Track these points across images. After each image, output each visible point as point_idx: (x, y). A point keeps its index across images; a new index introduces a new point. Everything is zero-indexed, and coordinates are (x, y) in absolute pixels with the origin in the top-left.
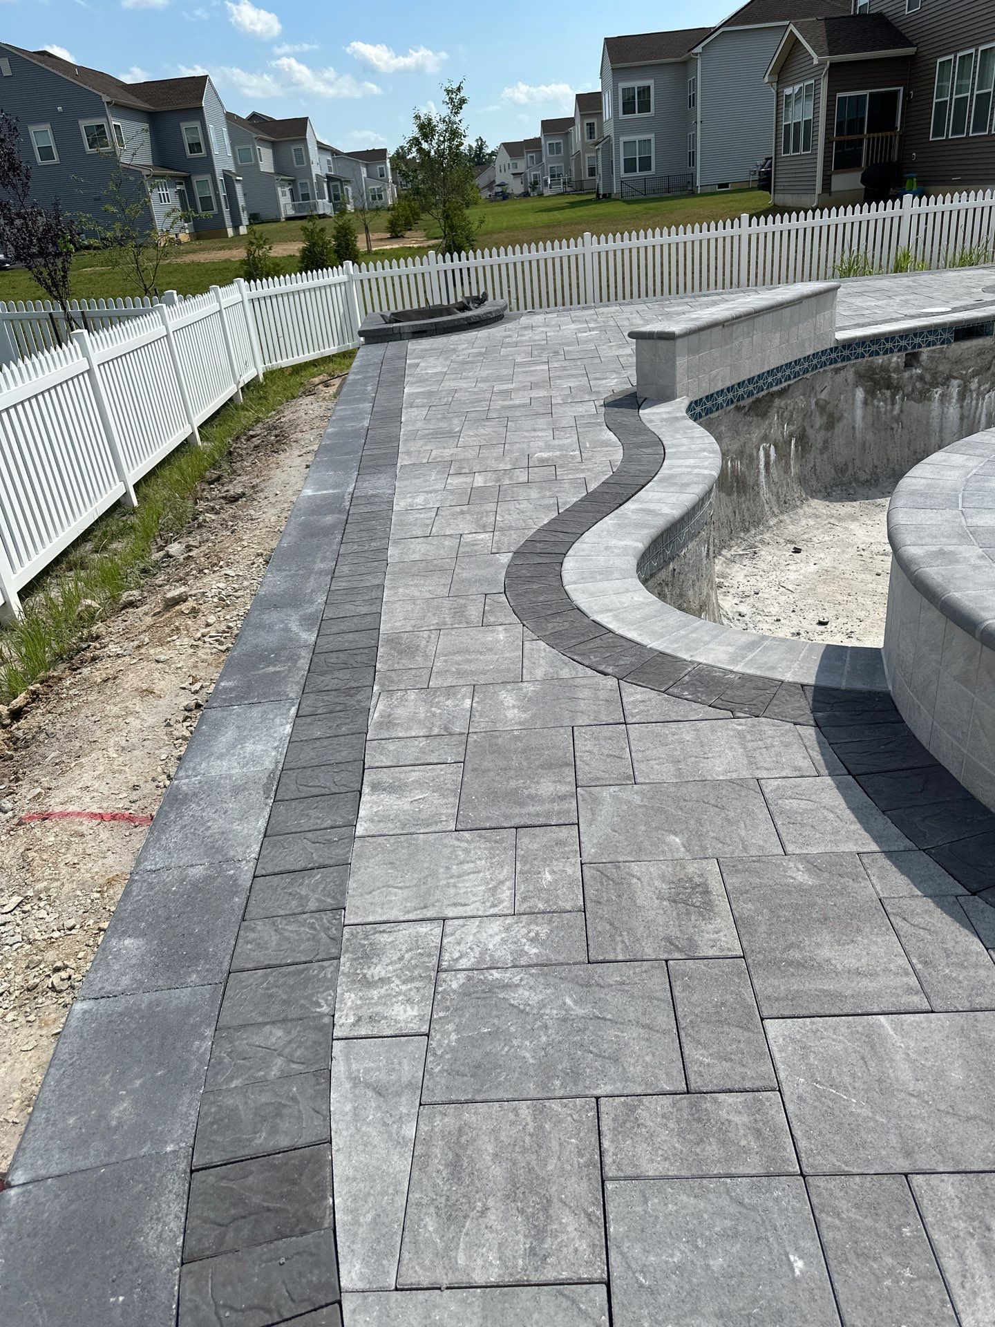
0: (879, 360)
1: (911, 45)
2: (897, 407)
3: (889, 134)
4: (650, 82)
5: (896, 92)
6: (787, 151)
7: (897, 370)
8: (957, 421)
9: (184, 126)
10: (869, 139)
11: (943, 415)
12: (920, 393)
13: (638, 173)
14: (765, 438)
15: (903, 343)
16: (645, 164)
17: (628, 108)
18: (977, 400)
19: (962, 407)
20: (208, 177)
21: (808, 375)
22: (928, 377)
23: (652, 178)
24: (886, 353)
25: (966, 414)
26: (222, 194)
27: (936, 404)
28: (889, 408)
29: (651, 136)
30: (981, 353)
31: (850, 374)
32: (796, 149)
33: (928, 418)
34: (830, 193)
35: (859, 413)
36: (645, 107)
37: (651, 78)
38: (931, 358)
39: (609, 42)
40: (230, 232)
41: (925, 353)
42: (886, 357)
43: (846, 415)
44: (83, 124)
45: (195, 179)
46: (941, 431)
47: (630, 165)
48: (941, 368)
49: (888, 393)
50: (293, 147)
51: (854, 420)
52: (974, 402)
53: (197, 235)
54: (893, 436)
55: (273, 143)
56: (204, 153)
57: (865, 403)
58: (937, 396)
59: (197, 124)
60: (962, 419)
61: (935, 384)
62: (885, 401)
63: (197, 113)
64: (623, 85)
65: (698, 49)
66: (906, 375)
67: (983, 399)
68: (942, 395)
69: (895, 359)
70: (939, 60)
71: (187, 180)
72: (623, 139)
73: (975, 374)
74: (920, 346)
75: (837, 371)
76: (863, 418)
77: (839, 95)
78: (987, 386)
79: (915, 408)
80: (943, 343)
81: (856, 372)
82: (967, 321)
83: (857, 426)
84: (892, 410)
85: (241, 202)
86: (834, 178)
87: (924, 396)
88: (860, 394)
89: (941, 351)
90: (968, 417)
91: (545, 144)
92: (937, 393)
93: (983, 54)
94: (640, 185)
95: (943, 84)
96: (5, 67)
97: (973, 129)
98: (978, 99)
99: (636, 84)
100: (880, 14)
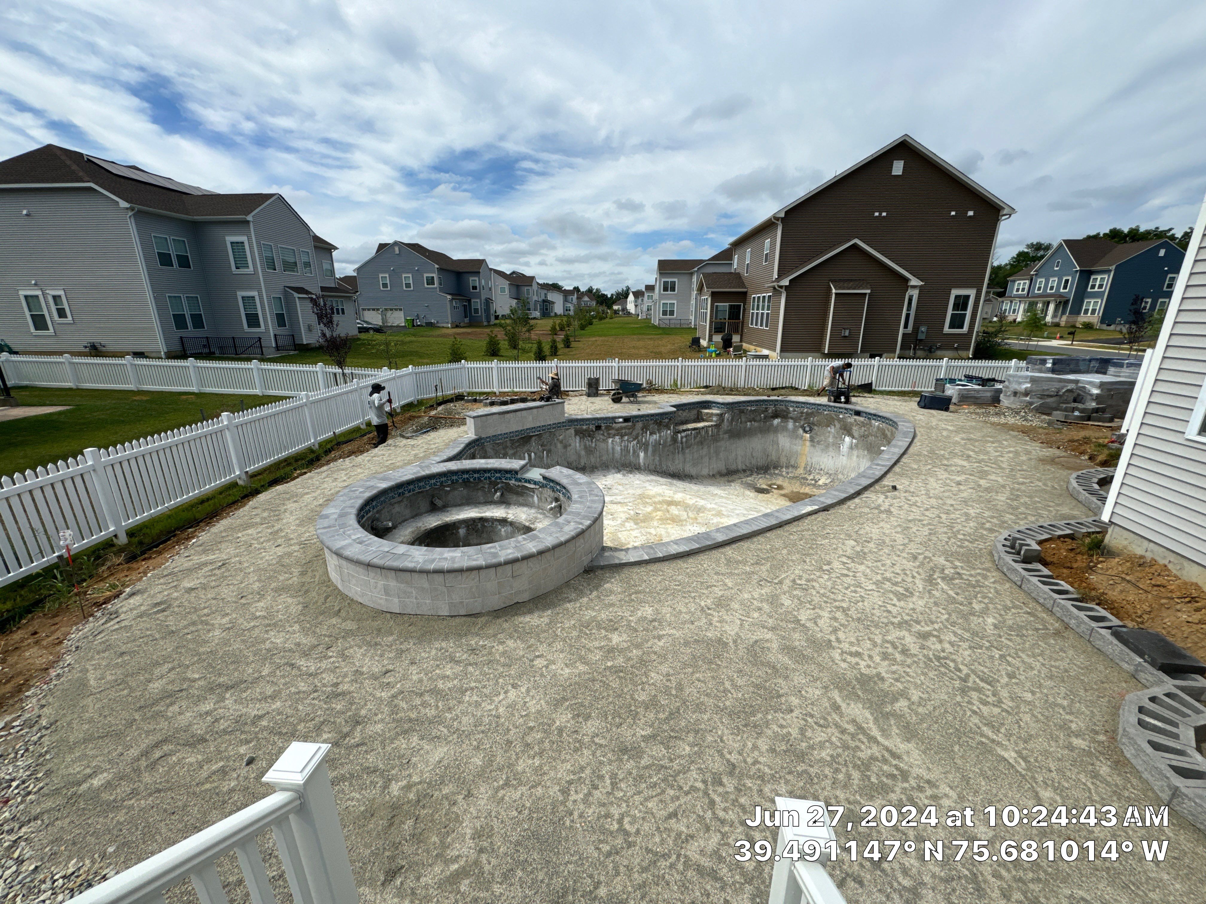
0: (584, 427)
1: (746, 288)
2: (594, 444)
3: (737, 321)
4: (676, 280)
5: (740, 305)
7: (592, 431)
9: (471, 279)
10: (728, 322)
11: (613, 448)
12: (603, 439)
13: (668, 316)
14: (529, 450)
15: (593, 422)
16: (672, 313)
17: (665, 289)
18: (628, 444)
19: (621, 445)
20: (478, 300)
21: (551, 430)
22: (606, 434)
24: (587, 425)
25: (624, 448)
26: (485, 307)
27: (610, 444)
28: (590, 443)
30: (627, 427)
31: (572, 431)
33: (607, 448)
36: (673, 289)
37: (676, 278)
38: (605, 428)
39: (660, 262)
40: (486, 323)
41: (603, 426)
43: (572, 445)
44: (425, 275)
45: (473, 300)
46: (613, 453)
47: (665, 313)
48: (611, 432)
49: (589, 438)
50: (526, 288)
51: (576, 446)
52: (626, 444)
54: (593, 453)
55: (517, 285)
56: (478, 290)
57: (580, 441)
59: (477, 279)
60: (622, 449)
61: (610, 437)
62: (588, 441)
63: (478, 274)
64: (663, 280)
65: (696, 269)
66: (596, 433)
67: (630, 444)
68: (612, 441)
69: (591, 427)
70: (753, 296)
71: (470, 301)
72: (662, 302)
73: (625, 435)
74: (601, 424)
75: (566, 429)
76: (580, 446)
77: (716, 304)
78: (632, 439)
79: (602, 445)
80: (610, 423)
81: (575, 430)
82: (618, 417)
84: (592, 445)
85: (492, 312)
87: (605, 441)
88: (577, 438)
89: (610, 426)
91: (646, 295)
92: (610, 440)
93: (764, 297)
94: (667, 322)
95: (753, 305)
96: (397, 249)
97: (761, 325)
98: (762, 314)
99: (670, 280)
100: (739, 274)
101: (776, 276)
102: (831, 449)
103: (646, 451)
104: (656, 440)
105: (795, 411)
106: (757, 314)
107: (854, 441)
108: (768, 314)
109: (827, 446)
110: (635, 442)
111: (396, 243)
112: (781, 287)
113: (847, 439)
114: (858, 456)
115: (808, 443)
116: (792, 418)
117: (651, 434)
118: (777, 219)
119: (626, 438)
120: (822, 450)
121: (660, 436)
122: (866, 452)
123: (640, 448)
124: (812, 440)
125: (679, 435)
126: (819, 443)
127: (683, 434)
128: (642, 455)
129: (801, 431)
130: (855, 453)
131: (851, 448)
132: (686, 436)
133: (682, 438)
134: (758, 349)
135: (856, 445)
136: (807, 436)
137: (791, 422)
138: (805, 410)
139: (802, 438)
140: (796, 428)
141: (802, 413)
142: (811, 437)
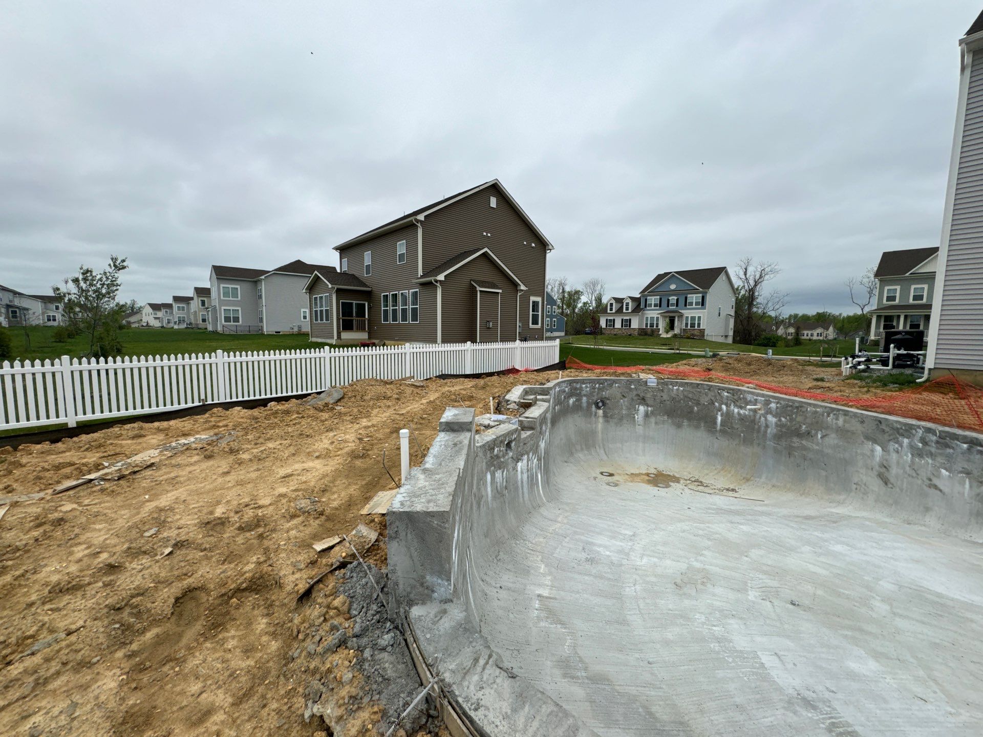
0: (496, 452)
1: (369, 287)
2: (505, 480)
3: (363, 319)
5: (365, 304)
6: (316, 320)
7: (503, 455)
10: (356, 320)
11: (522, 478)
13: (232, 323)
16: (236, 319)
17: (226, 294)
19: (528, 471)
22: (515, 456)
23: (240, 326)
25: (529, 474)
30: (533, 436)
31: (484, 465)
32: (322, 320)
34: (342, 341)
35: (489, 490)
36: (235, 296)
37: (238, 285)
39: (215, 267)
41: (513, 443)
43: (485, 494)
47: (227, 319)
48: (519, 450)
49: (501, 472)
51: (487, 496)
52: (531, 466)
54: (504, 500)
57: (491, 481)
58: (519, 467)
60: (528, 477)
61: (519, 460)
62: (500, 477)
64: (221, 285)
65: (263, 277)
66: (507, 457)
68: (521, 466)
70: (383, 294)
72: (223, 308)
73: (531, 450)
76: (491, 490)
77: (341, 301)
81: (487, 463)
83: (489, 499)
84: (503, 483)
86: (342, 333)
87: (515, 468)
88: (489, 476)
91: (175, 306)
93: (404, 294)
95: (386, 303)
97: (405, 320)
98: (405, 309)
99: (230, 286)
101: (420, 273)
102: (625, 421)
105: (586, 387)
106: (395, 309)
107: (650, 409)
108: (414, 309)
109: (621, 419)
113: (642, 409)
114: (656, 423)
115: (601, 420)
116: (585, 395)
119: (531, 455)
120: (616, 424)
122: (666, 417)
124: (605, 416)
126: (612, 417)
129: (594, 407)
130: (653, 420)
131: (647, 415)
134: (402, 343)
135: (652, 412)
136: (600, 412)
137: (584, 399)
138: (597, 386)
139: (595, 415)
140: (589, 405)
141: (594, 388)
142: (604, 412)
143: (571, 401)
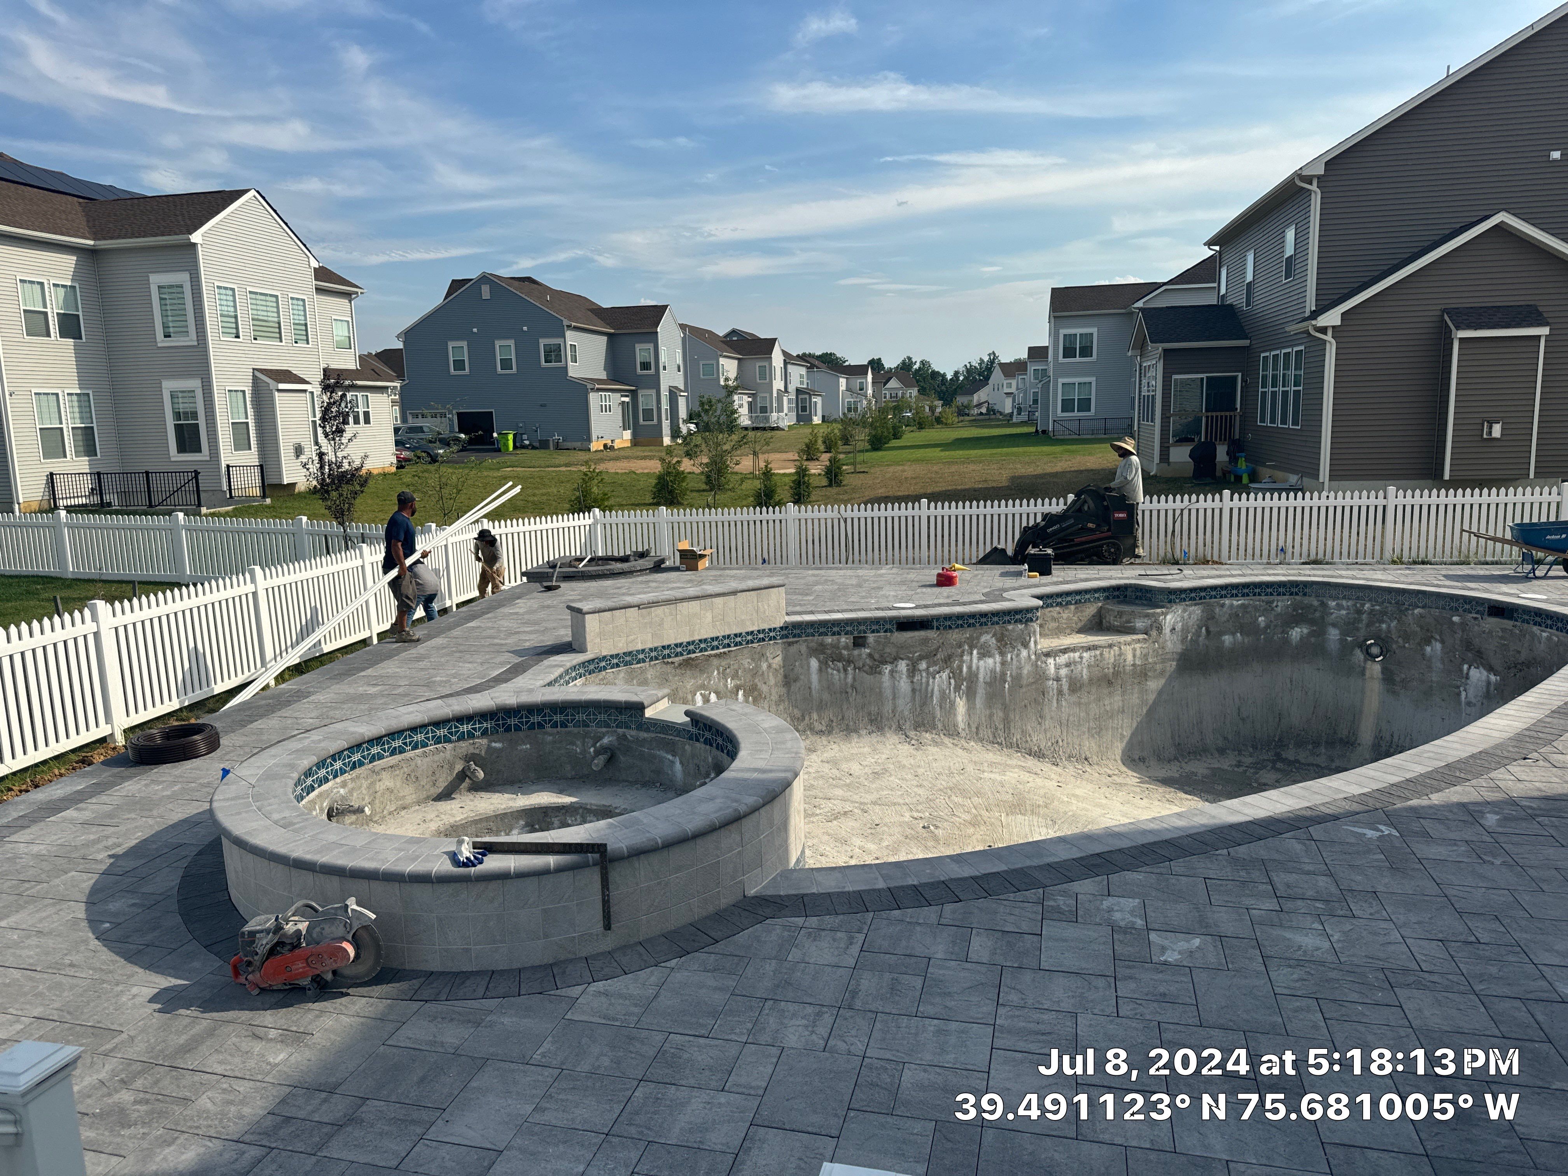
0: (829, 640)
1: (1246, 337)
2: (850, 677)
3: (1228, 414)
4: (1094, 330)
5: (1236, 377)
7: (846, 647)
8: (909, 693)
9: (638, 347)
10: (1207, 417)
11: (894, 688)
12: (871, 668)
13: (1076, 414)
14: (703, 687)
15: (849, 628)
16: (1085, 405)
17: (1069, 352)
18: (928, 678)
19: (912, 682)
20: (653, 392)
21: (755, 645)
22: (877, 656)
23: (1091, 419)
24: (834, 634)
25: (918, 688)
26: (665, 405)
27: (886, 677)
28: (842, 675)
29: (1093, 379)
30: (925, 641)
31: (803, 648)
32: (1148, 417)
33: (880, 688)
34: (1169, 463)
35: (815, 678)
36: (1086, 351)
37: (1093, 326)
38: (876, 641)
39: (1055, 292)
40: (667, 441)
41: (871, 638)
42: (835, 637)
43: (802, 677)
44: (543, 342)
45: (641, 393)
46: (894, 698)
47: (1067, 405)
48: (888, 650)
49: (840, 665)
50: (758, 364)
51: (810, 682)
52: (924, 680)
53: (636, 442)
54: (847, 699)
55: (739, 359)
56: (652, 371)
57: (820, 670)
58: (887, 671)
59: (651, 346)
60: (914, 690)
61: (886, 663)
62: (838, 671)
63: (653, 336)
64: (1063, 332)
65: (1140, 304)
66: (856, 652)
67: (934, 678)
68: (892, 672)
69: (843, 640)
70: (1262, 355)
71: (634, 394)
72: (1061, 381)
73: (921, 658)
74: (865, 632)
75: (790, 644)
76: (820, 681)
77: (1175, 377)
78: (937, 668)
79: (868, 679)
80: (886, 631)
81: (808, 647)
82: (904, 617)
83: (813, 687)
84: (845, 678)
85: (683, 413)
86: (1172, 449)
87: (875, 670)
88: (814, 663)
89: (886, 637)
90: (920, 690)
92: (887, 669)
93: (1287, 355)
94: (1074, 426)
95: (1265, 377)
96: (486, 292)
97: (1284, 421)
98: (1285, 394)
99: (1078, 331)
100: (1231, 306)
101: (1311, 304)
102: (1440, 698)
103: (971, 695)
104: (993, 671)
105: (1340, 607)
106: (1274, 394)
107: (1493, 678)
108: (1297, 393)
109: (1430, 693)
110: (945, 675)
111: (485, 278)
112: (1323, 330)
113: (1479, 674)
115: (1380, 686)
116: (1334, 625)
117: (982, 655)
118: (1309, 180)
119: (923, 665)
120: (1418, 702)
121: (1003, 663)
123: (958, 688)
124: (1388, 677)
125: (1051, 661)
126: (1404, 683)
127: (1063, 659)
128: (961, 705)
129: (1359, 655)
131: (1487, 695)
132: (1068, 665)
133: (1058, 668)
134: (1279, 474)
135: (1499, 689)
136: (1375, 669)
137: (1333, 634)
138: (1367, 606)
139: (1363, 673)
140: (1346, 649)
141: (1359, 612)
142: (1385, 670)
143: (1296, 633)
